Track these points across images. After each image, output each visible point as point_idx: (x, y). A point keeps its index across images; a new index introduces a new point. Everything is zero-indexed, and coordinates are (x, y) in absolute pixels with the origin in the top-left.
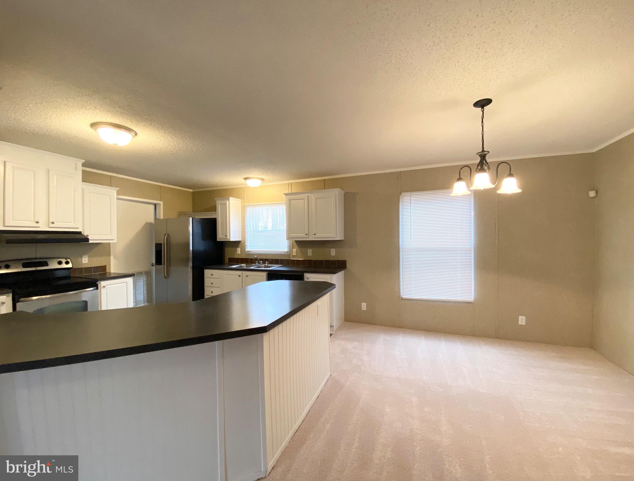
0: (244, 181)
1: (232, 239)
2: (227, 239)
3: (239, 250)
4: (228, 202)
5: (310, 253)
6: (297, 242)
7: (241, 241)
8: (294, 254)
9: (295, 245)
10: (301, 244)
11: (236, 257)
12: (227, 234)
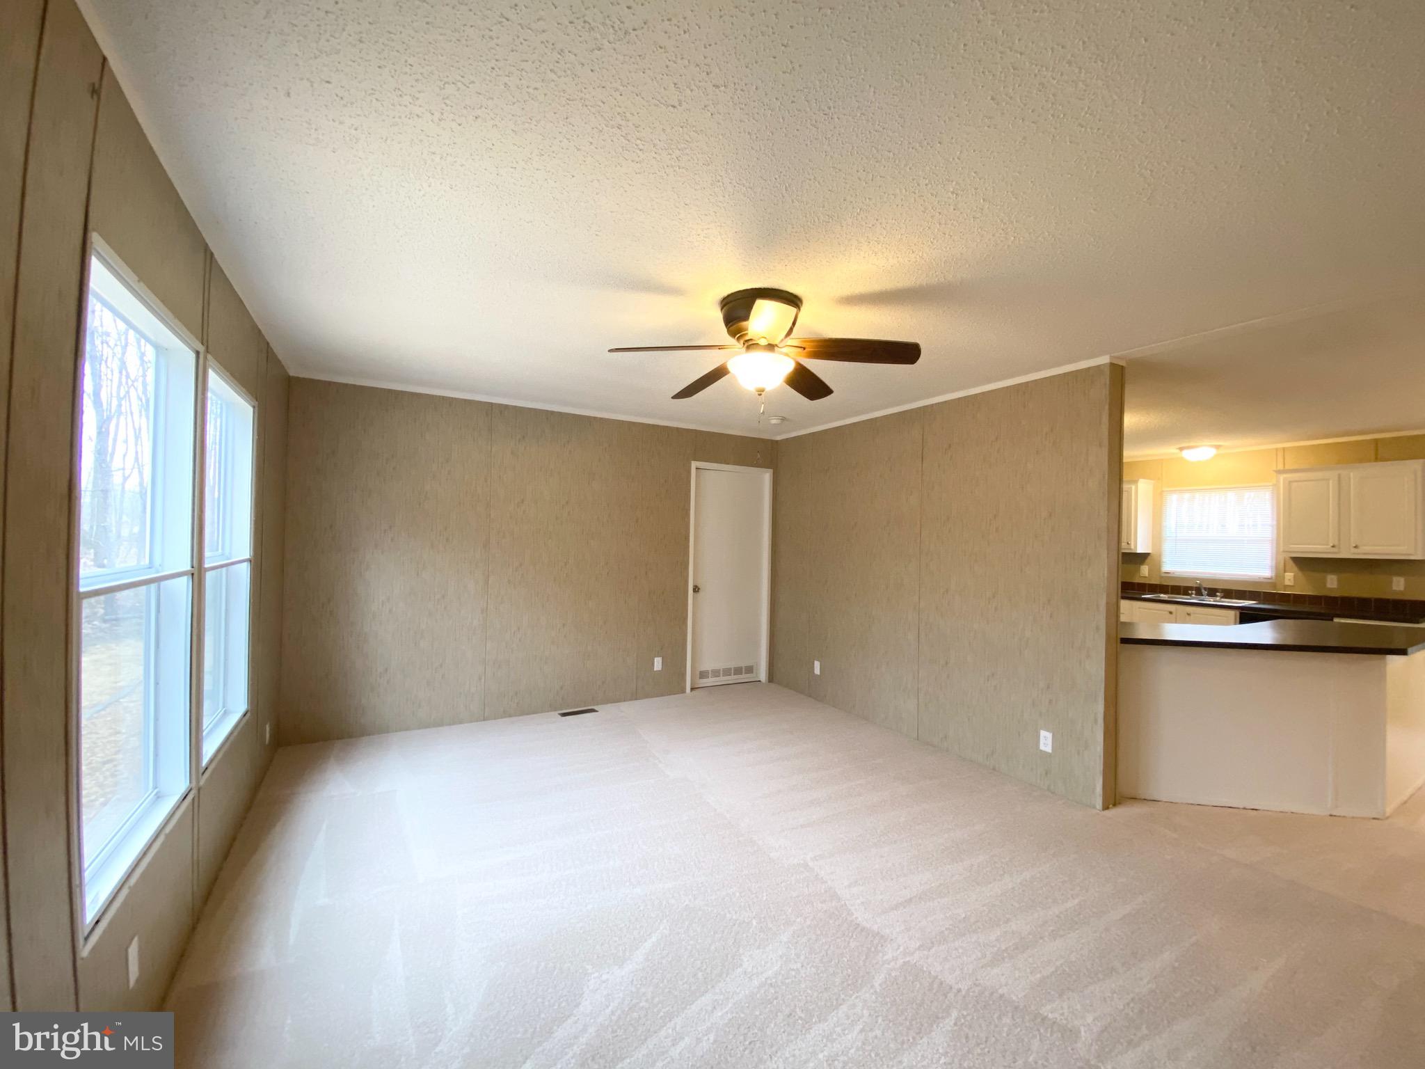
0: (1178, 451)
1: (1139, 551)
2: (1131, 549)
3: (1145, 570)
4: (1133, 487)
5: (1332, 583)
6: (1297, 560)
7: (1148, 554)
8: (1287, 583)
9: (1291, 563)
10: (1304, 563)
11: (1137, 580)
12: (1131, 541)
